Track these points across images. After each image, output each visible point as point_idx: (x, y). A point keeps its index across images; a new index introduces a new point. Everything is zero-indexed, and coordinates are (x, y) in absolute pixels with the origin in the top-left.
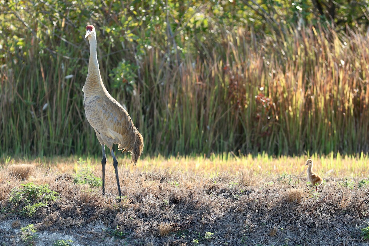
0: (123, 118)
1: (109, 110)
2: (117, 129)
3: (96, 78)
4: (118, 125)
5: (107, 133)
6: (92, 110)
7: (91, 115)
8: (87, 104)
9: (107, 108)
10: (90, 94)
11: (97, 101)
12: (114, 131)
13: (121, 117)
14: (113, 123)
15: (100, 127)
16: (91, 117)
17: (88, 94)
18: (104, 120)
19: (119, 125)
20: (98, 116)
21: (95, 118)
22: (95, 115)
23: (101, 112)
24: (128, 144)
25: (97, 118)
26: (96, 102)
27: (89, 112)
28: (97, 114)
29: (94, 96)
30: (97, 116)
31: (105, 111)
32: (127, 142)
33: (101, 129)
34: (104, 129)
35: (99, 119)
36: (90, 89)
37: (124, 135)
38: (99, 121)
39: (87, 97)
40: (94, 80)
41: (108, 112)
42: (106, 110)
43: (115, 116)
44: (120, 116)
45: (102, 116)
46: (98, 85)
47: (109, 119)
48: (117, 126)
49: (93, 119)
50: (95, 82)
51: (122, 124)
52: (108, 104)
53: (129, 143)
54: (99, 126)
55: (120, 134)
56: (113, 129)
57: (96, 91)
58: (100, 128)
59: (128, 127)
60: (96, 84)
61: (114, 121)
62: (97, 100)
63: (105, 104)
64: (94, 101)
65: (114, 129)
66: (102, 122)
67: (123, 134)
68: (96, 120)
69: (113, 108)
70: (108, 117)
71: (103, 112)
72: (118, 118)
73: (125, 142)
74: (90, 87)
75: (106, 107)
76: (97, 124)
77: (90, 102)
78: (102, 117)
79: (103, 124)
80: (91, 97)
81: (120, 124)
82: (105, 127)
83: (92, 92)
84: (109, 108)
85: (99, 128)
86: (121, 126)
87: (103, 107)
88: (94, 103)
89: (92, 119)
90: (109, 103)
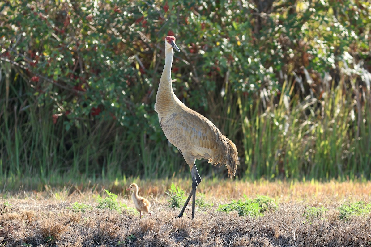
0: (208, 130)
1: (190, 126)
2: (204, 145)
3: (169, 96)
4: (204, 139)
5: (192, 152)
6: (171, 130)
7: (171, 135)
8: (164, 123)
9: (188, 124)
10: (166, 114)
11: (175, 119)
12: (201, 147)
13: (206, 130)
14: (198, 139)
15: (184, 146)
16: (171, 137)
17: (163, 114)
18: (187, 138)
19: (205, 140)
20: (180, 134)
21: (176, 137)
22: (175, 134)
23: (182, 129)
24: (220, 158)
25: (178, 137)
26: (173, 120)
27: (168, 131)
28: (177, 133)
29: (171, 114)
30: (178, 135)
31: (185, 127)
32: (219, 156)
33: (185, 148)
34: (189, 148)
35: (181, 137)
36: (164, 108)
37: (213, 149)
38: (181, 139)
39: (162, 117)
40: (167, 98)
41: (189, 128)
42: (187, 126)
43: (198, 130)
44: (203, 128)
45: (183, 133)
46: (172, 103)
47: (193, 135)
48: (204, 141)
49: (175, 139)
50: (168, 100)
51: (208, 138)
52: (187, 119)
53: (220, 156)
54: (182, 146)
55: (208, 148)
56: (199, 146)
57: (171, 109)
58: (184, 147)
59: (216, 139)
60: (169, 102)
61: (199, 136)
62: (174, 118)
63: (184, 120)
64: (171, 119)
65: (201, 145)
66: (185, 140)
67: (212, 148)
68: (178, 139)
69: (194, 122)
70: (191, 133)
71: (184, 129)
72: (202, 132)
73: (216, 156)
74: (163, 106)
75: (185, 123)
76: (179, 144)
77: (167, 122)
78: (184, 135)
79: (187, 142)
80: (167, 116)
81: (206, 138)
82: (189, 145)
83: (167, 111)
84: (190, 123)
85: (183, 147)
86: (208, 140)
87: (183, 124)
88: (171, 122)
89: (173, 138)
90: (189, 118)
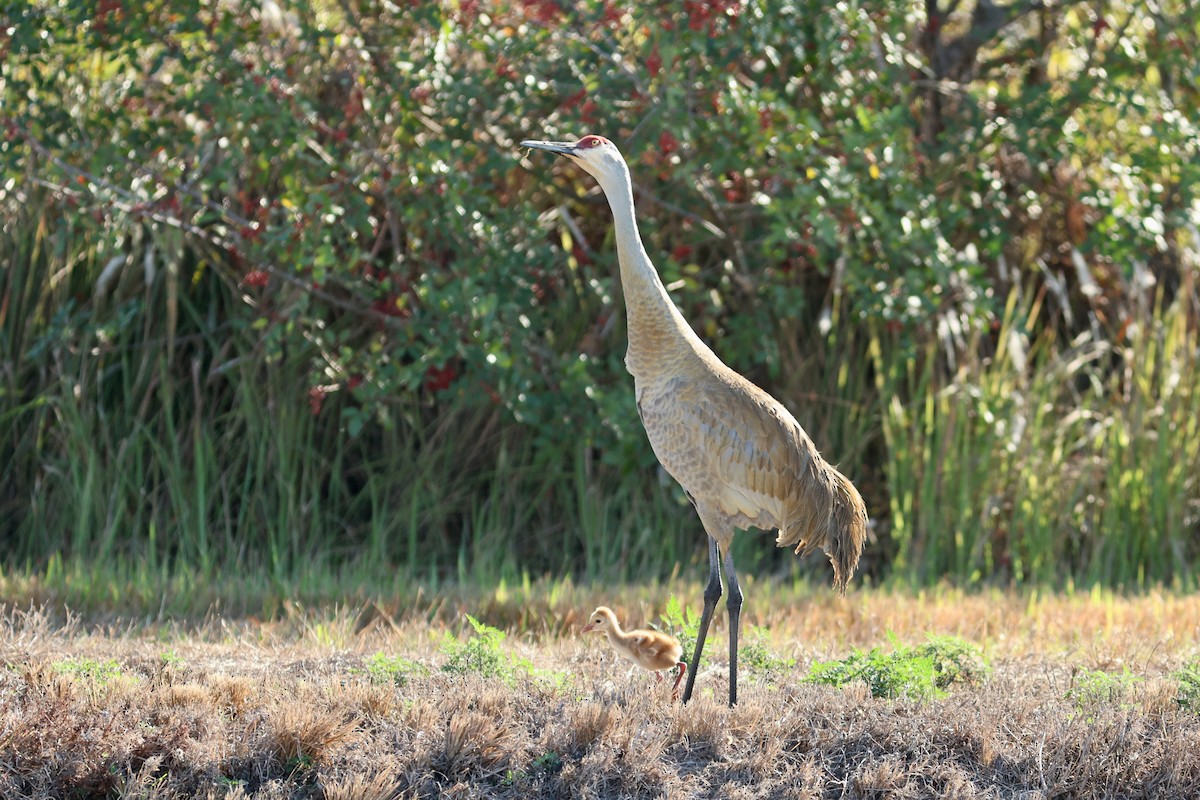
0: (777, 440)
1: (724, 422)
2: (759, 485)
3: (657, 318)
4: (761, 467)
5: (723, 502)
6: (665, 428)
7: (666, 444)
8: (650, 407)
9: (716, 416)
10: (654, 377)
11: (678, 397)
12: (750, 491)
13: (769, 440)
14: (742, 465)
15: (700, 480)
16: (666, 451)
17: (647, 378)
18: (711, 457)
19: (765, 469)
20: (689, 445)
21: (680, 451)
22: (677, 442)
23: (697, 430)
24: (806, 528)
25: (684, 451)
26: (674, 400)
27: (658, 433)
28: (682, 439)
29: (668, 379)
30: (685, 445)
31: (707, 426)
32: (803, 523)
33: (702, 489)
34: (714, 488)
35: (691, 454)
36: (648, 357)
37: (787, 500)
38: (693, 459)
39: (644, 386)
40: (652, 327)
41: (719, 428)
42: (714, 423)
43: (746, 439)
44: (762, 435)
45: (700, 443)
46: (670, 340)
47: (728, 451)
48: (760, 473)
49: (675, 458)
50: (657, 333)
51: (774, 464)
52: (716, 400)
53: (808, 522)
54: (694, 479)
55: (772, 496)
56: (745, 485)
57: (669, 362)
58: (700, 485)
59: (798, 470)
60: (663, 337)
61: (747, 454)
62: (678, 393)
63: (705, 403)
64: (667, 395)
65: (751, 483)
66: (704, 464)
67: (783, 497)
68: (683, 458)
69: (737, 412)
70: (724, 444)
71: (704, 429)
72: (756, 445)
73: (792, 521)
74: (645, 354)
75: (710, 413)
76: (687, 474)
77: (658, 402)
78: (702, 448)
79: (708, 470)
80: (659, 384)
81: (769, 464)
82: (715, 481)
83: (655, 368)
84: (722, 415)
85: (695, 484)
86: (774, 471)
87: (702, 414)
88: (668, 403)
89: (672, 455)
90: (722, 398)
